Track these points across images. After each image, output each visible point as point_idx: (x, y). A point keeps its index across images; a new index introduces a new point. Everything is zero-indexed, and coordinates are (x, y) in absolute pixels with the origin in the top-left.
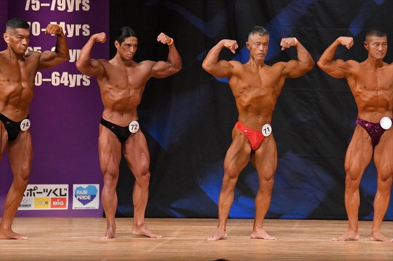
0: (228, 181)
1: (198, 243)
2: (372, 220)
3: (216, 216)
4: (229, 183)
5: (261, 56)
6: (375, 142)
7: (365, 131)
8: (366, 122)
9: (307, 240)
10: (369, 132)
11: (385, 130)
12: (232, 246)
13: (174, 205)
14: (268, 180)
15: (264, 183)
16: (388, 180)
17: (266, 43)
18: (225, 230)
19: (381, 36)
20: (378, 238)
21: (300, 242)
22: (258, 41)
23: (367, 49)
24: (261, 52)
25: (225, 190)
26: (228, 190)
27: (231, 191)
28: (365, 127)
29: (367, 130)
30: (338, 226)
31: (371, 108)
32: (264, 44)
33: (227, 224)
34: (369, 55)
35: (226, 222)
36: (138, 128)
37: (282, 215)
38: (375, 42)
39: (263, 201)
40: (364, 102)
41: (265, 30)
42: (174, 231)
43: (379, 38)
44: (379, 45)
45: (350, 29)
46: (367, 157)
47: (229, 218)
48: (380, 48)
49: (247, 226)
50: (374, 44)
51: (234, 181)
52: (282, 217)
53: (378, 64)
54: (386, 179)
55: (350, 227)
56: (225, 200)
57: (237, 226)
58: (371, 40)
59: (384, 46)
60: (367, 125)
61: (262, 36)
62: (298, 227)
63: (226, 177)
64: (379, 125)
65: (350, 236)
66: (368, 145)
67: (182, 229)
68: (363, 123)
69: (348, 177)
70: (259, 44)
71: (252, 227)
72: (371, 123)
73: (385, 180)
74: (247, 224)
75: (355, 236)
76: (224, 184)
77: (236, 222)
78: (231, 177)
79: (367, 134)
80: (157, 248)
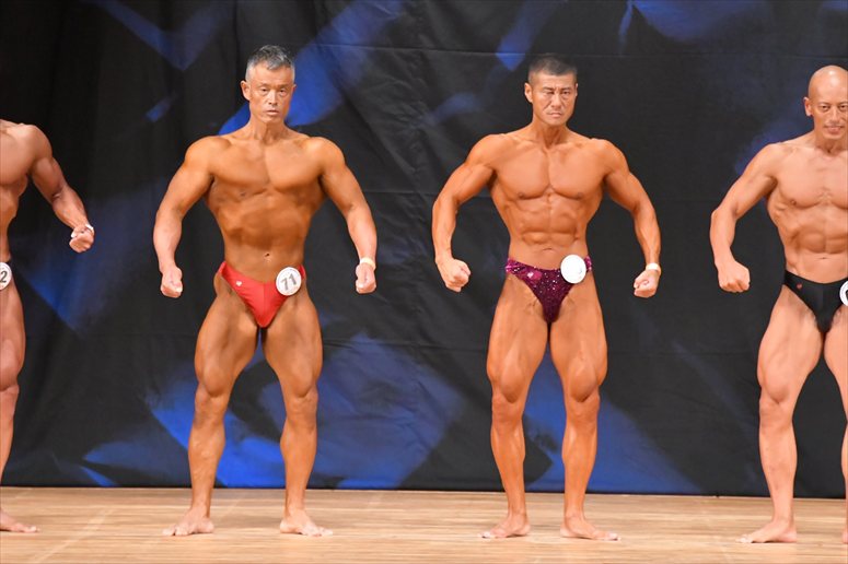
0: (207, 402)
1: (147, 545)
2: (563, 492)
3: (186, 483)
4: (212, 406)
5: (272, 116)
6: (551, 314)
7: (528, 290)
8: (529, 268)
9: (400, 536)
10: (536, 292)
11: (572, 285)
12: (227, 552)
13: (92, 457)
14: (303, 395)
15: (293, 403)
16: (589, 400)
17: (283, 86)
18: (208, 514)
19: (559, 72)
20: (580, 532)
21: (384, 541)
22: (265, 82)
23: (530, 100)
24: (271, 108)
25: (202, 423)
26: (209, 423)
27: (216, 424)
28: (527, 280)
29: (531, 286)
30: (469, 506)
31: (537, 236)
32: (279, 89)
33: (213, 500)
34: (534, 116)
35: (210, 496)
36: (8, 278)
37: (342, 479)
38: (546, 85)
39: (298, 446)
40: (523, 221)
41: (282, 58)
42: (93, 516)
43: (554, 77)
44: (553, 93)
45: (498, 55)
46: (536, 349)
47: (218, 485)
48: (556, 100)
49: (262, 504)
50: (542, 90)
51: (221, 401)
52: (344, 483)
53: (552, 137)
54: (586, 398)
55: (511, 507)
56: (205, 446)
57: (238, 504)
58: (538, 82)
59: (566, 96)
60: (530, 275)
61: (275, 70)
62: (378, 507)
63: (201, 394)
64: (557, 273)
65: (514, 529)
66: (535, 319)
67: (110, 512)
68: (522, 270)
69: (498, 397)
70: (267, 88)
71: (283, 508)
72: (541, 270)
73: (583, 398)
74: (264, 500)
75: (522, 529)
76: (198, 410)
77: (236, 497)
78: (214, 394)
79: (533, 295)
80: (50, 558)
